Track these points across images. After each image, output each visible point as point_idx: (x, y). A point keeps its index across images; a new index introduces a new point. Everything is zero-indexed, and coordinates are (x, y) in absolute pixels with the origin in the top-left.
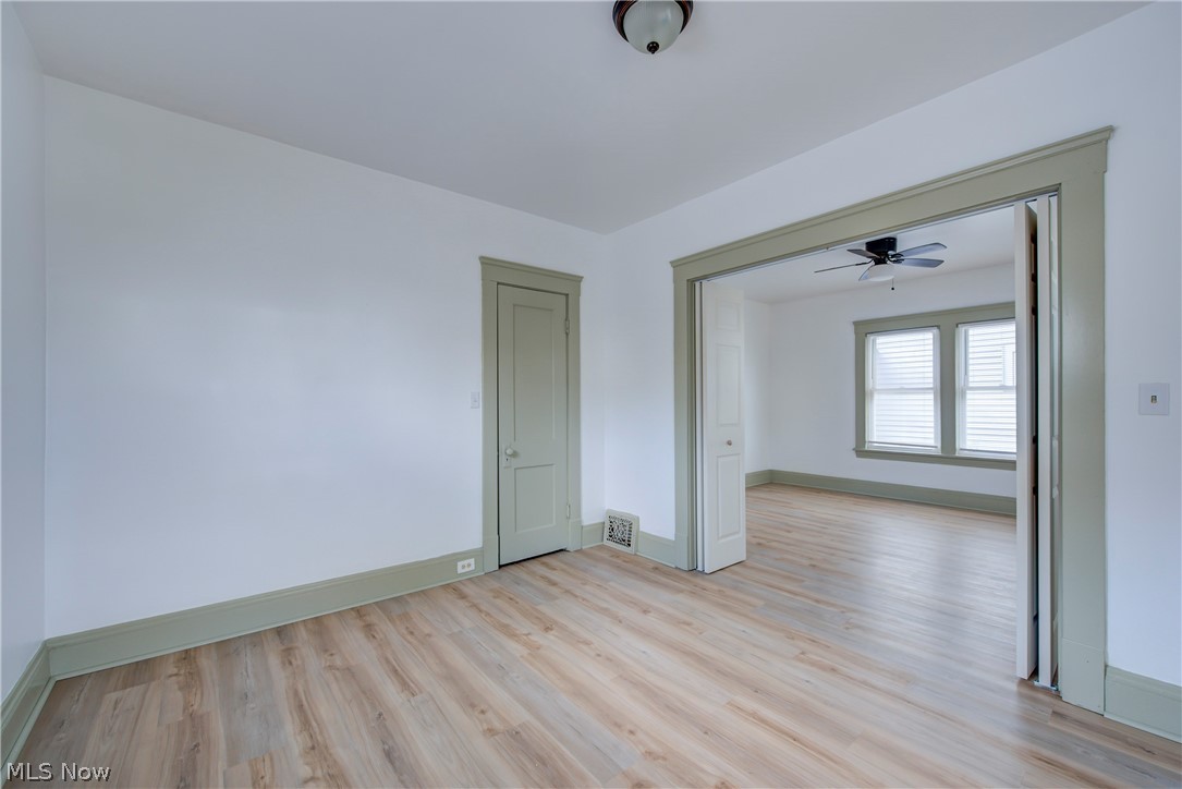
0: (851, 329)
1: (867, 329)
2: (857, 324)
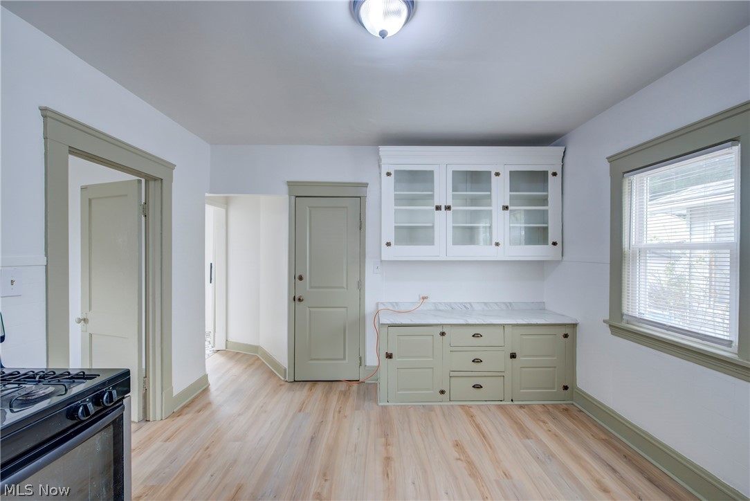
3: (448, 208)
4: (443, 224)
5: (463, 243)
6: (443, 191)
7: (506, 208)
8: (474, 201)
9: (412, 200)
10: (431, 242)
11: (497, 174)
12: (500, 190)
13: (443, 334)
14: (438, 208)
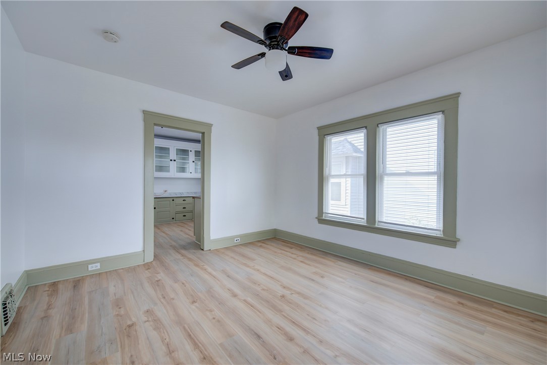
0: (316, 132)
1: (326, 131)
2: (319, 129)
3: (175, 160)
4: (173, 166)
5: (180, 172)
6: (173, 154)
7: (194, 162)
8: (184, 159)
9: (161, 157)
10: (168, 171)
11: (191, 151)
12: (192, 156)
13: (173, 200)
14: (171, 160)
